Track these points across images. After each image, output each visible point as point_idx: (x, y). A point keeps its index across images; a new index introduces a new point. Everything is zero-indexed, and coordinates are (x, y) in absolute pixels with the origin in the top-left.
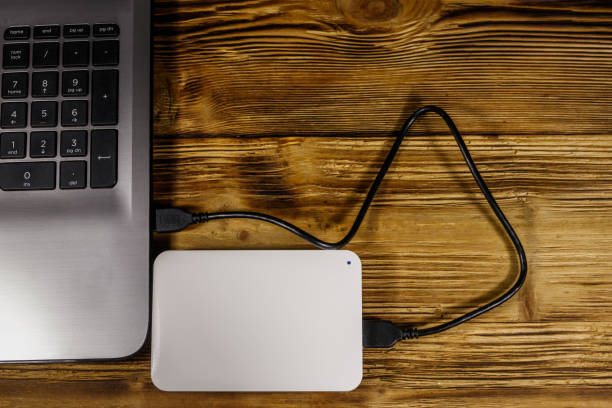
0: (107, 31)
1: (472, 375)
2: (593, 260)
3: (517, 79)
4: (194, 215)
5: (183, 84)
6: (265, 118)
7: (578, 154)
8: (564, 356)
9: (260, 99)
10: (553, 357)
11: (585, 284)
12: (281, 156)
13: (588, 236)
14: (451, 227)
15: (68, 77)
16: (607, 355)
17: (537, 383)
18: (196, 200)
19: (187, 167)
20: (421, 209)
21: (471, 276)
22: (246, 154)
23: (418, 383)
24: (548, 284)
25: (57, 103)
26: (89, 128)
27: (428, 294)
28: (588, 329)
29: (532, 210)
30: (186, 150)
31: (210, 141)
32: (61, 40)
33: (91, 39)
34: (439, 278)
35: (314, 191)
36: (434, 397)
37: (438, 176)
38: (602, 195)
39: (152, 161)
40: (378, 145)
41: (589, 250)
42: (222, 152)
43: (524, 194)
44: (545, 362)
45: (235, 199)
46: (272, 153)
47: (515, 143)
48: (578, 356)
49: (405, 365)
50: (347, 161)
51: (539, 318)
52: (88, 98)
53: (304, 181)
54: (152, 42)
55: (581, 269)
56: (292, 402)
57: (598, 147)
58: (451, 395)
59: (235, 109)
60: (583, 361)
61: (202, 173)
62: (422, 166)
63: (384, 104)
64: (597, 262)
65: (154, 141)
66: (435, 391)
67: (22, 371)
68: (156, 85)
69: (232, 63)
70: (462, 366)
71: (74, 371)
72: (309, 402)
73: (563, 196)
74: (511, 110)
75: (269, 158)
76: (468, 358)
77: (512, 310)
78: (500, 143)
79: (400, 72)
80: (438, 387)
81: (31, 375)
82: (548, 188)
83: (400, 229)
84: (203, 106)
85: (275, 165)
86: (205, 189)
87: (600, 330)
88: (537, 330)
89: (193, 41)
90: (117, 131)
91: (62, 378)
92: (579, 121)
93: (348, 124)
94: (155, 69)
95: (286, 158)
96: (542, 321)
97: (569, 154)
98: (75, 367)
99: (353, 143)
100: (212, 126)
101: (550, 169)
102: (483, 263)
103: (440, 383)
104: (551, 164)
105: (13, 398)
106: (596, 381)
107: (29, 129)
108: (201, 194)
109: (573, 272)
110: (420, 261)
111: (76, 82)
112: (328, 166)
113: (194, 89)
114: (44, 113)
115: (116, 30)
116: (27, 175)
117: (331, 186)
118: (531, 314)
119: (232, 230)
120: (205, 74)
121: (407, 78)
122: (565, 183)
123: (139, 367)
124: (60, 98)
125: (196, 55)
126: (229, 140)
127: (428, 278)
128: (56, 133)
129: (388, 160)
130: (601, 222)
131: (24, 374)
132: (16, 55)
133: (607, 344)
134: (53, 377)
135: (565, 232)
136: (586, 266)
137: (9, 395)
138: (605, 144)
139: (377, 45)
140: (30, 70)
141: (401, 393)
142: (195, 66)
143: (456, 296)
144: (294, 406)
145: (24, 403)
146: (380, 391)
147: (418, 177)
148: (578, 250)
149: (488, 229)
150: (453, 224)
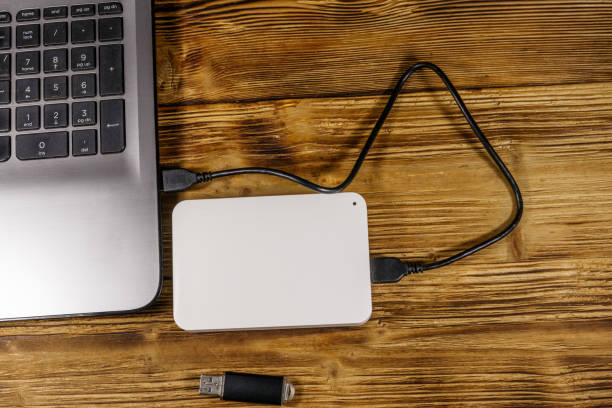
0: (111, 9)
1: (466, 313)
2: (576, 201)
3: (498, 36)
4: (198, 174)
5: (185, 56)
6: (262, 84)
7: (558, 103)
8: (551, 293)
9: (257, 66)
10: (541, 294)
11: (570, 224)
12: (278, 118)
13: (570, 179)
14: (440, 176)
15: (76, 53)
16: (593, 289)
17: (527, 318)
18: (200, 161)
19: (191, 132)
20: (411, 160)
21: (460, 221)
22: (245, 117)
23: (415, 323)
24: (533, 225)
25: (67, 77)
26: (98, 99)
27: (421, 239)
28: (574, 266)
29: (516, 157)
30: (192, 116)
31: (211, 107)
32: (70, 19)
33: (97, 17)
34: (431, 224)
35: (311, 149)
36: (431, 335)
37: (425, 129)
38: (582, 140)
39: (157, 128)
40: (369, 103)
41: (572, 192)
42: (223, 117)
43: (508, 142)
44: (535, 298)
45: (236, 159)
46: (270, 115)
47: (498, 96)
48: (565, 292)
49: (402, 306)
50: (340, 119)
51: (527, 257)
52: (96, 71)
53: (300, 140)
54: (154, 19)
55: (564, 210)
56: (297, 345)
57: (577, 95)
58: (448, 333)
59: (233, 77)
60: (571, 296)
61: (205, 136)
62: (411, 120)
63: (372, 65)
64: (580, 203)
65: (159, 109)
66: (432, 330)
67: (45, 327)
68: (159, 58)
69: (229, 34)
70: (457, 305)
71: (93, 325)
72: (313, 345)
73: (545, 142)
74: (492, 65)
75: (267, 120)
76: (461, 297)
77: (502, 250)
78: (483, 96)
79: (386, 35)
80: (434, 326)
81: (52, 330)
82: (531, 135)
83: (392, 179)
84: (204, 75)
85: (272, 126)
86: (208, 151)
87: (586, 267)
88: (526, 269)
89: (192, 15)
90: (124, 101)
91: (81, 332)
92: (558, 72)
93: (340, 85)
94: (158, 43)
95: (284, 120)
96: (531, 260)
97: (548, 104)
98: (93, 322)
99: (345, 102)
100: (213, 93)
101: (531, 118)
102: (472, 208)
103: (436, 322)
104: (532, 114)
105: (36, 353)
106: (584, 315)
107: (42, 103)
108: (205, 156)
109: (557, 213)
110: (413, 209)
111: (84, 57)
112: (323, 125)
113: (195, 59)
114: (56, 87)
115: (120, 7)
116: (42, 145)
117: (325, 142)
118: (519, 254)
119: (236, 188)
120: (204, 45)
121: (393, 40)
122: (548, 131)
123: (153, 319)
124: (70, 73)
125: (195, 29)
126: (229, 105)
127: (421, 224)
128: (67, 105)
129: (382, 116)
130: (582, 165)
131: (45, 330)
132: (28, 35)
133: (593, 280)
134: (74, 332)
135: (548, 176)
136: (570, 206)
137: (33, 350)
138: (583, 92)
139: (364, 11)
140: (42, 48)
141: (399, 333)
142: (195, 39)
143: (448, 240)
144: (299, 349)
145: (47, 357)
146: (380, 332)
147: (407, 131)
148: (561, 192)
149: (475, 176)
150: (442, 173)
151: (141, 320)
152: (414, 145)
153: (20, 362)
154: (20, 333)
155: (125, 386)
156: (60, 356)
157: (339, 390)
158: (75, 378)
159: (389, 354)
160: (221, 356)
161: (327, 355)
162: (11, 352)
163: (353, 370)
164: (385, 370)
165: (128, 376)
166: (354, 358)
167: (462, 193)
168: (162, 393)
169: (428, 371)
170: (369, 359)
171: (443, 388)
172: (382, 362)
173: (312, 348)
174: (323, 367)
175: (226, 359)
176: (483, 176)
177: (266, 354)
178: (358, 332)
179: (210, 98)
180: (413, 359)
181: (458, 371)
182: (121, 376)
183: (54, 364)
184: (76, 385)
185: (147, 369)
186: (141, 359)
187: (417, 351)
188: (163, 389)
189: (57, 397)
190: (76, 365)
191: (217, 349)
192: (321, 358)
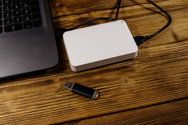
5: (58, 5)
6: (83, 9)
9: (81, 5)
12: (90, 16)
13: (186, 19)
15: (23, 4)
17: (186, 57)
19: (62, 23)
20: (135, 21)
22: (80, 17)
23: (150, 63)
24: (179, 32)
26: (31, 14)
30: (62, 19)
31: (68, 16)
37: (137, 14)
44: (187, 51)
46: (88, 16)
49: (144, 59)
51: (180, 40)
52: (30, 8)
59: (74, 9)
61: (67, 23)
62: (132, 12)
66: (156, 64)
68: (50, 6)
70: (162, 56)
72: (116, 74)
75: (87, 17)
76: (163, 54)
84: (65, 9)
85: (89, 18)
88: (181, 44)
90: (40, 14)
91: (30, 83)
95: (92, 17)
98: (34, 79)
100: (68, 13)
103: (157, 62)
107: (13, 17)
111: (26, 5)
112: (105, 16)
113: (61, 6)
114: (17, 13)
116: (13, 27)
118: (178, 39)
120: (63, 2)
123: (57, 75)
124: (22, 9)
126: (74, 15)
131: (16, 84)
132: (7, 2)
134: (27, 83)
135: (179, 19)
140: (12, 4)
141: (145, 66)
142: (60, 1)
144: (112, 76)
145: (18, 93)
146: (139, 67)
147: (132, 15)
148: (184, 23)
149: (156, 22)
150: (146, 23)
151: (52, 76)
152: (135, 18)
153: (7, 96)
154: (7, 86)
155: (49, 98)
156: (23, 91)
157: (129, 86)
158: (29, 98)
159: (144, 73)
160: (84, 83)
161: (122, 77)
162: (4, 93)
163: (133, 79)
164: (144, 78)
165: (50, 94)
166: (132, 76)
167: (154, 27)
168: (64, 98)
169: (158, 76)
170: (137, 76)
171: (165, 80)
172: (142, 76)
173: (116, 75)
174: (122, 80)
175: (86, 83)
176: (159, 22)
177: (100, 79)
178: (131, 68)
179: (67, 14)
180: (152, 73)
181: (169, 74)
182: (47, 94)
183: (20, 95)
184: (30, 100)
185: (57, 91)
186: (54, 88)
187: (153, 70)
188: (64, 96)
189: (23, 105)
190: (29, 94)
191: (82, 80)
192: (120, 78)
